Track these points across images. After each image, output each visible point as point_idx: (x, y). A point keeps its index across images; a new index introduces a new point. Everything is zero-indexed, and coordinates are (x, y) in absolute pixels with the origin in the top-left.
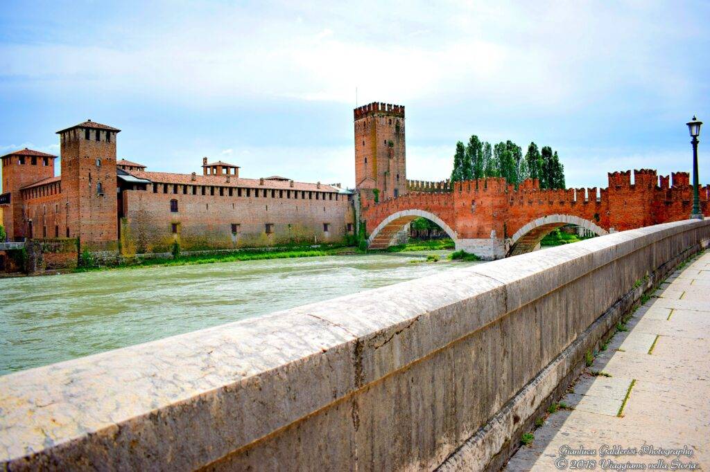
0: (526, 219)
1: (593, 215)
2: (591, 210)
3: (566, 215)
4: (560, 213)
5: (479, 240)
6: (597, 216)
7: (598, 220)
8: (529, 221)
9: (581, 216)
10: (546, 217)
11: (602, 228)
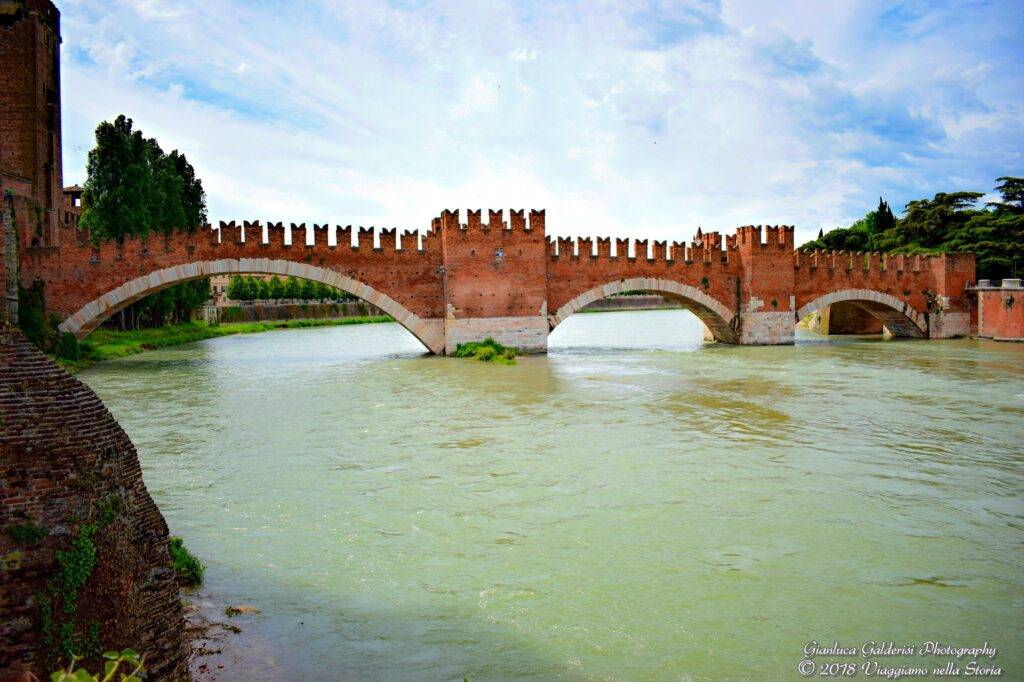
0: (586, 283)
1: (700, 280)
2: (698, 273)
3: (657, 278)
4: (647, 275)
5: (510, 320)
6: (705, 281)
7: (707, 287)
8: (590, 287)
9: (681, 281)
10: (623, 280)
11: (713, 297)
